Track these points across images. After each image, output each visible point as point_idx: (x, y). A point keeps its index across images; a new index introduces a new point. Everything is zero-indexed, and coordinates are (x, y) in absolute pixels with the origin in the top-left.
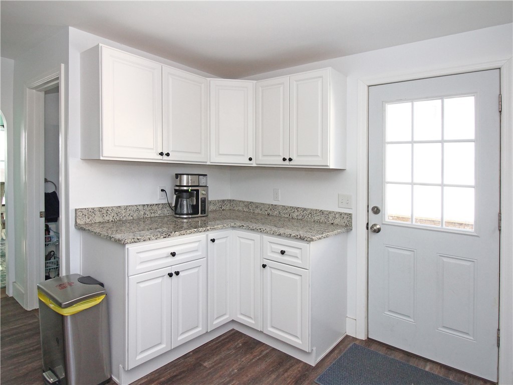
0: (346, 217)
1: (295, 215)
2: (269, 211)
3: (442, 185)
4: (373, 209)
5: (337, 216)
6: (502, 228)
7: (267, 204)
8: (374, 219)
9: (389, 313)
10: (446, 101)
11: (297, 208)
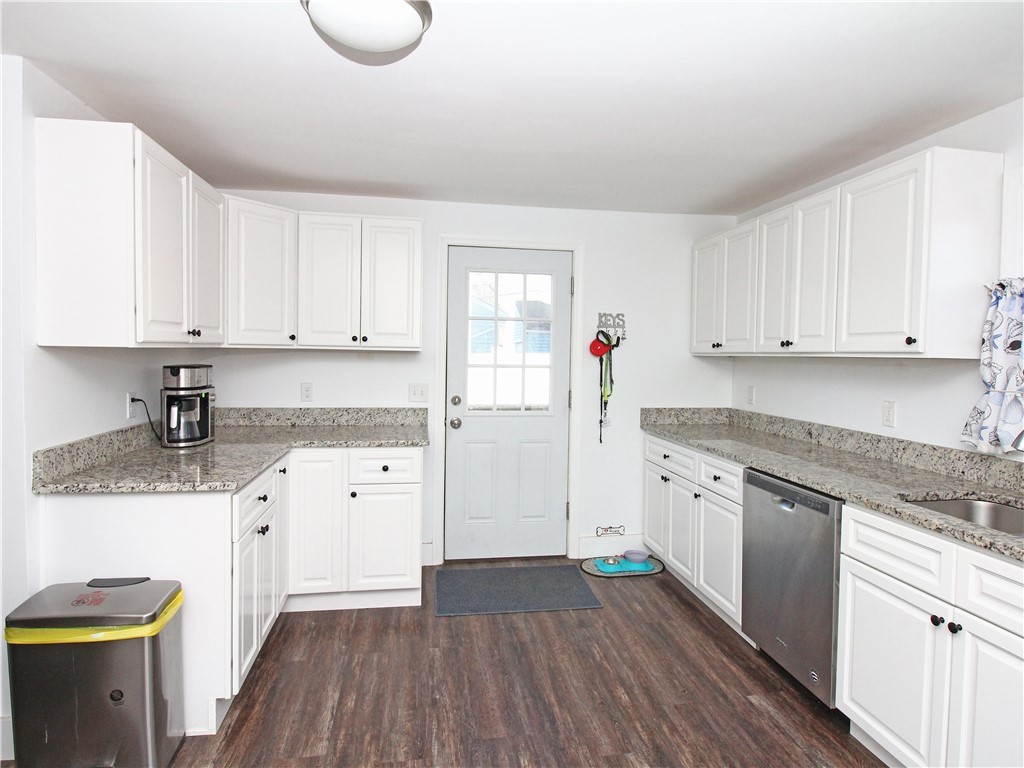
0: (421, 413)
1: (343, 421)
2: (294, 420)
3: (523, 367)
4: (453, 400)
5: (409, 413)
6: (572, 405)
7: (290, 409)
8: (455, 413)
9: (470, 521)
10: (528, 276)
11: (347, 410)
